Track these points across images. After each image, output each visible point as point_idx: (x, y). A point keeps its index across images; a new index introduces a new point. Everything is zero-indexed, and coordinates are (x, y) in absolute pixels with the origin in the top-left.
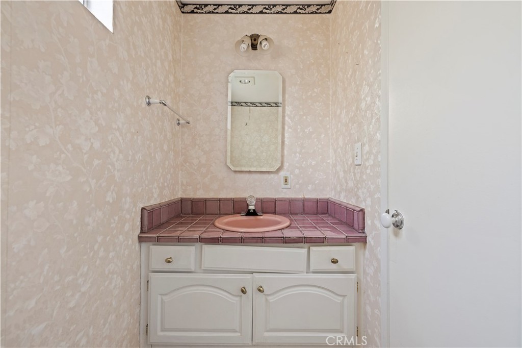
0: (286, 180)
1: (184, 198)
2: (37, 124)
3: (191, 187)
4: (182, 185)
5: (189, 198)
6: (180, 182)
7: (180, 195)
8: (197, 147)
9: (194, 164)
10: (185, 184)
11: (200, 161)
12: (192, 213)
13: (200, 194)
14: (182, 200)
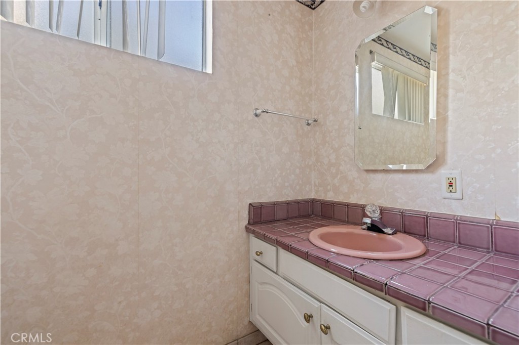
0: (451, 184)
1: (315, 199)
2: (154, 149)
3: (322, 188)
4: (315, 185)
5: (319, 200)
6: (313, 183)
7: (312, 196)
8: (327, 144)
9: (324, 163)
10: (317, 185)
11: (330, 160)
12: (322, 215)
13: (330, 197)
14: (313, 201)
